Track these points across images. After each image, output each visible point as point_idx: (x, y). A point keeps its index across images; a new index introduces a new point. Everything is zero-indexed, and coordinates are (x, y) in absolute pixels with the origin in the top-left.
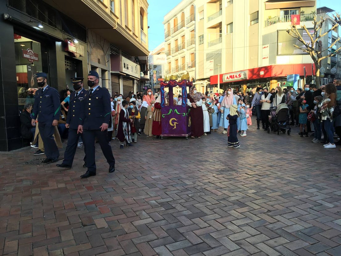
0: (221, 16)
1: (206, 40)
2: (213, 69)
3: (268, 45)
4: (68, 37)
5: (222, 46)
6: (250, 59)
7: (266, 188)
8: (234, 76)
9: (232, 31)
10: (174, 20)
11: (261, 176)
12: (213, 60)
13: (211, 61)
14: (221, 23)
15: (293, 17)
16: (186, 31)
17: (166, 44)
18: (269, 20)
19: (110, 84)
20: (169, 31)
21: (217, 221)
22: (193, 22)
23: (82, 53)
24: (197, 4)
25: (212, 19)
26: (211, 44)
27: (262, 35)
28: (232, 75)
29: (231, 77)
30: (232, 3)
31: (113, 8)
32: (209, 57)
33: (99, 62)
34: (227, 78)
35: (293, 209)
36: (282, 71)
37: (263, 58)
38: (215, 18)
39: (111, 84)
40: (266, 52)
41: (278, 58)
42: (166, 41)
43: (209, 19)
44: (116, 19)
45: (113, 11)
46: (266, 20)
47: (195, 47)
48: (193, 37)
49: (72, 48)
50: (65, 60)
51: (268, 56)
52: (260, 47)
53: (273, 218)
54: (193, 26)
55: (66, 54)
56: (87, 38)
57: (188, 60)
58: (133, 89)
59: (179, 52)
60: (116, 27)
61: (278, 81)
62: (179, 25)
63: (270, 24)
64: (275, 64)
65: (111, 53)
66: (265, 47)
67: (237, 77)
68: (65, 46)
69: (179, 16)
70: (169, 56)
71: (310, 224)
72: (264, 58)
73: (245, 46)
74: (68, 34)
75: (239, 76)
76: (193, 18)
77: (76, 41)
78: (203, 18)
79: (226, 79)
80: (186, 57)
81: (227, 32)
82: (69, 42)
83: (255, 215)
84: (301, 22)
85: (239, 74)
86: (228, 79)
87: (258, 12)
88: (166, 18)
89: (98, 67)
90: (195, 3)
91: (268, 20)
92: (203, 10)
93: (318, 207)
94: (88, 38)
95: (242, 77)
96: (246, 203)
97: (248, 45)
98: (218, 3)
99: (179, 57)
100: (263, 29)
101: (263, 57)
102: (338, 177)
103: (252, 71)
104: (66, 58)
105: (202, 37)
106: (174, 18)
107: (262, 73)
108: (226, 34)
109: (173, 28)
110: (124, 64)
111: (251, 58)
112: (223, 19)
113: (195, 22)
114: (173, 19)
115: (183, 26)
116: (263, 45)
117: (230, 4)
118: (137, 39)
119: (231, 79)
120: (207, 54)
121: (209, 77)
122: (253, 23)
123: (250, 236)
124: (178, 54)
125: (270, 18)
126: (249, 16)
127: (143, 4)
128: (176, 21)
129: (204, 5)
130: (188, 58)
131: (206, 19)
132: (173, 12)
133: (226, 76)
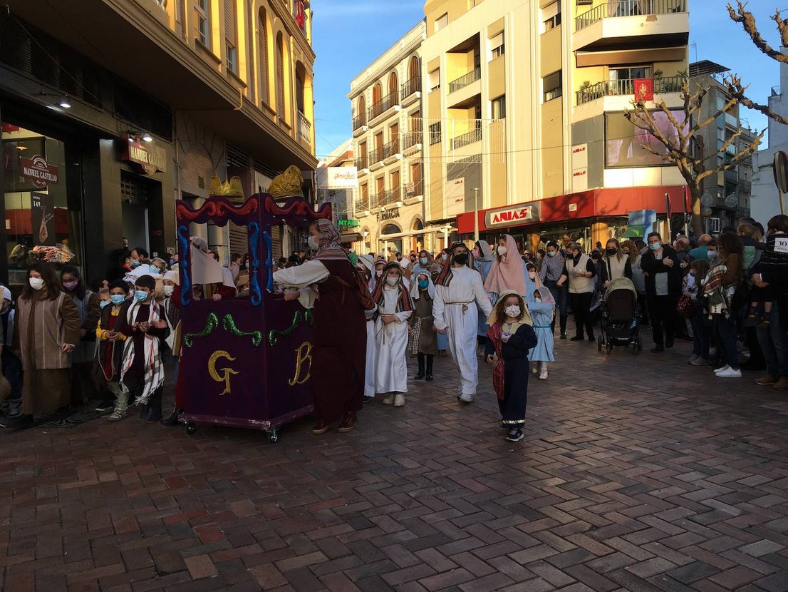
0: (479, 80)
1: (448, 133)
2: (464, 198)
3: (585, 145)
4: (129, 128)
5: (483, 148)
6: (546, 177)
7: (586, 472)
8: (510, 213)
9: (503, 115)
10: (374, 89)
11: (575, 444)
12: (463, 179)
13: (460, 180)
14: (478, 97)
15: (639, 85)
16: (403, 116)
17: (357, 143)
18: (585, 91)
19: (226, 233)
20: (362, 114)
21: (474, 555)
22: (417, 94)
23: (162, 165)
24: (424, 54)
25: (459, 87)
26: (458, 143)
27: (570, 124)
28: (507, 212)
30: (503, 52)
31: (233, 63)
32: (455, 171)
33: (201, 185)
34: (496, 218)
35: (650, 521)
36: (618, 203)
37: (574, 175)
38: (464, 85)
39: (229, 235)
40: (582, 160)
41: (608, 174)
42: (355, 137)
43: (453, 87)
44: (240, 89)
45: (234, 71)
46: (578, 89)
47: (422, 151)
48: (417, 127)
49: (138, 154)
50: (122, 180)
51: (586, 170)
52: (567, 150)
53: (603, 543)
54: (418, 103)
55: (125, 167)
56: (173, 131)
57: (406, 178)
58: (282, 244)
59: (387, 160)
60: (240, 107)
61: (609, 226)
62: (385, 101)
63: (586, 99)
64: (602, 188)
65: (229, 163)
66: (578, 151)
67: (517, 217)
68: (122, 149)
69: (385, 81)
70: (364, 170)
71: (688, 556)
72: (578, 174)
73: (535, 147)
74: (129, 122)
75: (522, 215)
76: (416, 84)
77: (148, 139)
78: (439, 86)
79: (493, 220)
80: (401, 173)
81: (493, 117)
82: (131, 140)
83: (563, 538)
84: (655, 95)
85: (523, 211)
86: (498, 221)
87: (560, 72)
88: (356, 84)
89: (197, 197)
90: (421, 53)
91: (582, 88)
92: (437, 67)
93: (704, 515)
94: (175, 131)
95: (530, 216)
96: (541, 510)
97: (540, 147)
98: (472, 53)
99: (386, 171)
100: (573, 111)
101: (575, 172)
102: (747, 443)
103: (550, 203)
104: (124, 175)
105: (436, 128)
106: (373, 85)
107: (573, 208)
108: (490, 122)
109: (372, 108)
110: (260, 188)
111: (548, 173)
112: (483, 87)
113: (421, 95)
114: (371, 88)
115: (394, 101)
116: (573, 145)
117: (498, 55)
118: (290, 133)
119: (503, 221)
120: (450, 166)
121: (455, 216)
122: (549, 96)
123: (551, 587)
124: (383, 165)
125: (586, 85)
126: (541, 81)
127: (302, 56)
128: (377, 92)
129: (441, 58)
130: (407, 173)
131: (445, 88)
132: (372, 71)
133: (492, 216)
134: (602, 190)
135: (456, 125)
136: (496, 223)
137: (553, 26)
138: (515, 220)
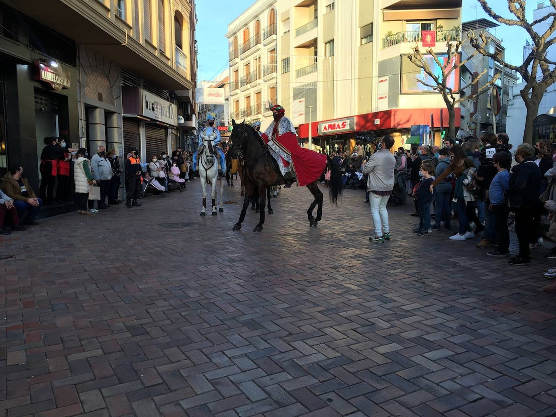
0: (316, 28)
1: (294, 66)
2: (304, 113)
3: (387, 77)
4: (41, 57)
5: (318, 77)
6: (360, 99)
7: (307, 300)
8: (334, 125)
9: (332, 54)
10: (244, 32)
11: (310, 282)
12: (303, 99)
13: (302, 100)
14: (316, 40)
15: (426, 35)
16: (263, 51)
17: (232, 71)
18: (388, 38)
19: (121, 134)
20: (236, 50)
21: (202, 351)
22: (274, 36)
24: (279, 8)
25: (304, 32)
26: (299, 74)
27: (377, 62)
28: (333, 123)
29: (330, 126)
30: (333, 8)
31: (122, 11)
32: (298, 93)
33: (100, 98)
34: (325, 128)
35: (327, 331)
36: (410, 118)
37: (379, 98)
38: (308, 31)
39: (123, 135)
40: (384, 88)
41: (402, 98)
42: (230, 66)
43: (299, 32)
44: (126, 31)
45: (123, 18)
46: (384, 37)
47: (276, 78)
48: (274, 60)
49: (47, 76)
50: (35, 93)
51: (387, 95)
52: (375, 80)
53: (290, 345)
54: (274, 44)
55: (37, 85)
56: (77, 60)
57: (266, 97)
58: (166, 143)
59: (252, 84)
60: (126, 42)
61: (402, 135)
62: (251, 40)
63: (389, 44)
64: (397, 108)
65: (124, 84)
66: (382, 81)
67: (339, 128)
68: (35, 72)
69: (252, 26)
70: (237, 90)
72: (381, 98)
73: (353, 78)
74: (41, 53)
75: (343, 126)
76: (273, 30)
78: (289, 31)
79: (323, 130)
80: (262, 94)
81: (325, 55)
82: (42, 65)
83: (265, 341)
84: (436, 43)
85: (343, 123)
86: (326, 130)
87: (372, 24)
88: (232, 28)
89: (97, 107)
90: (277, 6)
91: (387, 36)
92: (287, 17)
93: (365, 328)
94: (79, 59)
95: (347, 127)
96: (262, 324)
97: (357, 77)
98: (313, 7)
99: (252, 92)
100: (380, 53)
101: (380, 96)
102: (424, 283)
104: (37, 90)
105: (286, 62)
106: (243, 29)
107: (377, 122)
108: (324, 58)
109: (243, 45)
110: (147, 102)
111: (362, 97)
112: (319, 33)
113: (277, 37)
114: (242, 31)
115: (258, 42)
116: (380, 76)
117: (330, 10)
118: (169, 63)
119: (330, 130)
120: (294, 89)
121: (298, 126)
122: (364, 41)
123: (239, 371)
124: (249, 87)
125: (390, 34)
126: (359, 30)
127: (180, 6)
128: (246, 34)
129: (290, 10)
130: (266, 94)
131: (293, 33)
132: (243, 18)
133: (323, 126)
134: (398, 110)
135: (300, 60)
136: (325, 131)
138: (338, 129)
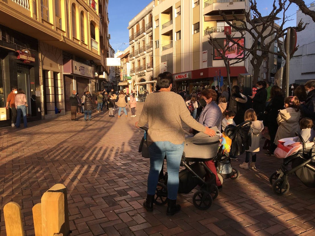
0: (172, 25)
1: (161, 45)
2: (167, 69)
3: (207, 51)
5: (173, 50)
6: (194, 62)
9: (180, 38)
10: (137, 25)
13: (165, 62)
14: (171, 31)
15: (226, 28)
16: (146, 36)
17: (131, 47)
18: (207, 30)
19: (62, 83)
20: (133, 35)
23: (33, 60)
25: (165, 27)
26: (164, 49)
27: (202, 42)
28: (180, 75)
29: (179, 76)
32: (163, 59)
33: (51, 66)
37: (203, 62)
38: (167, 26)
40: (205, 56)
41: (214, 62)
42: (130, 44)
44: (62, 34)
46: (205, 30)
47: (152, 51)
49: (23, 57)
51: (207, 60)
54: (151, 33)
56: (39, 48)
57: (148, 61)
58: (88, 87)
59: (141, 54)
60: (62, 40)
62: (141, 30)
63: (208, 33)
64: (212, 67)
65: (64, 58)
66: (204, 53)
67: (183, 77)
69: (141, 23)
70: (133, 57)
73: (190, 52)
75: (185, 76)
76: (151, 26)
78: (158, 26)
80: (146, 59)
81: (177, 40)
82: (20, 52)
86: (177, 78)
87: (199, 23)
88: (131, 24)
89: (49, 70)
90: (153, 13)
92: (158, 18)
95: (187, 77)
98: (170, 14)
99: (141, 58)
100: (203, 38)
103: (195, 73)
105: (157, 43)
107: (202, 74)
109: (136, 33)
112: (173, 27)
113: (152, 29)
115: (144, 31)
116: (203, 50)
117: (179, 15)
118: (87, 47)
120: (162, 57)
122: (195, 31)
125: (208, 28)
126: (193, 26)
127: (93, 18)
128: (138, 27)
129: (159, 15)
130: (148, 59)
131: (161, 27)
132: (136, 19)
133: (175, 76)
135: (165, 41)
136: (176, 79)
137: (197, 5)
138: (183, 78)
